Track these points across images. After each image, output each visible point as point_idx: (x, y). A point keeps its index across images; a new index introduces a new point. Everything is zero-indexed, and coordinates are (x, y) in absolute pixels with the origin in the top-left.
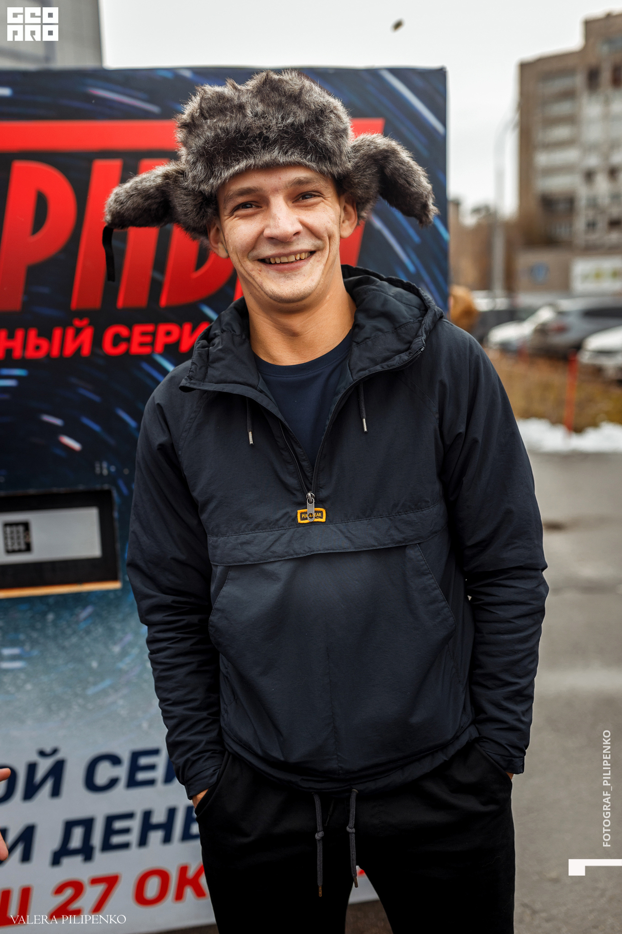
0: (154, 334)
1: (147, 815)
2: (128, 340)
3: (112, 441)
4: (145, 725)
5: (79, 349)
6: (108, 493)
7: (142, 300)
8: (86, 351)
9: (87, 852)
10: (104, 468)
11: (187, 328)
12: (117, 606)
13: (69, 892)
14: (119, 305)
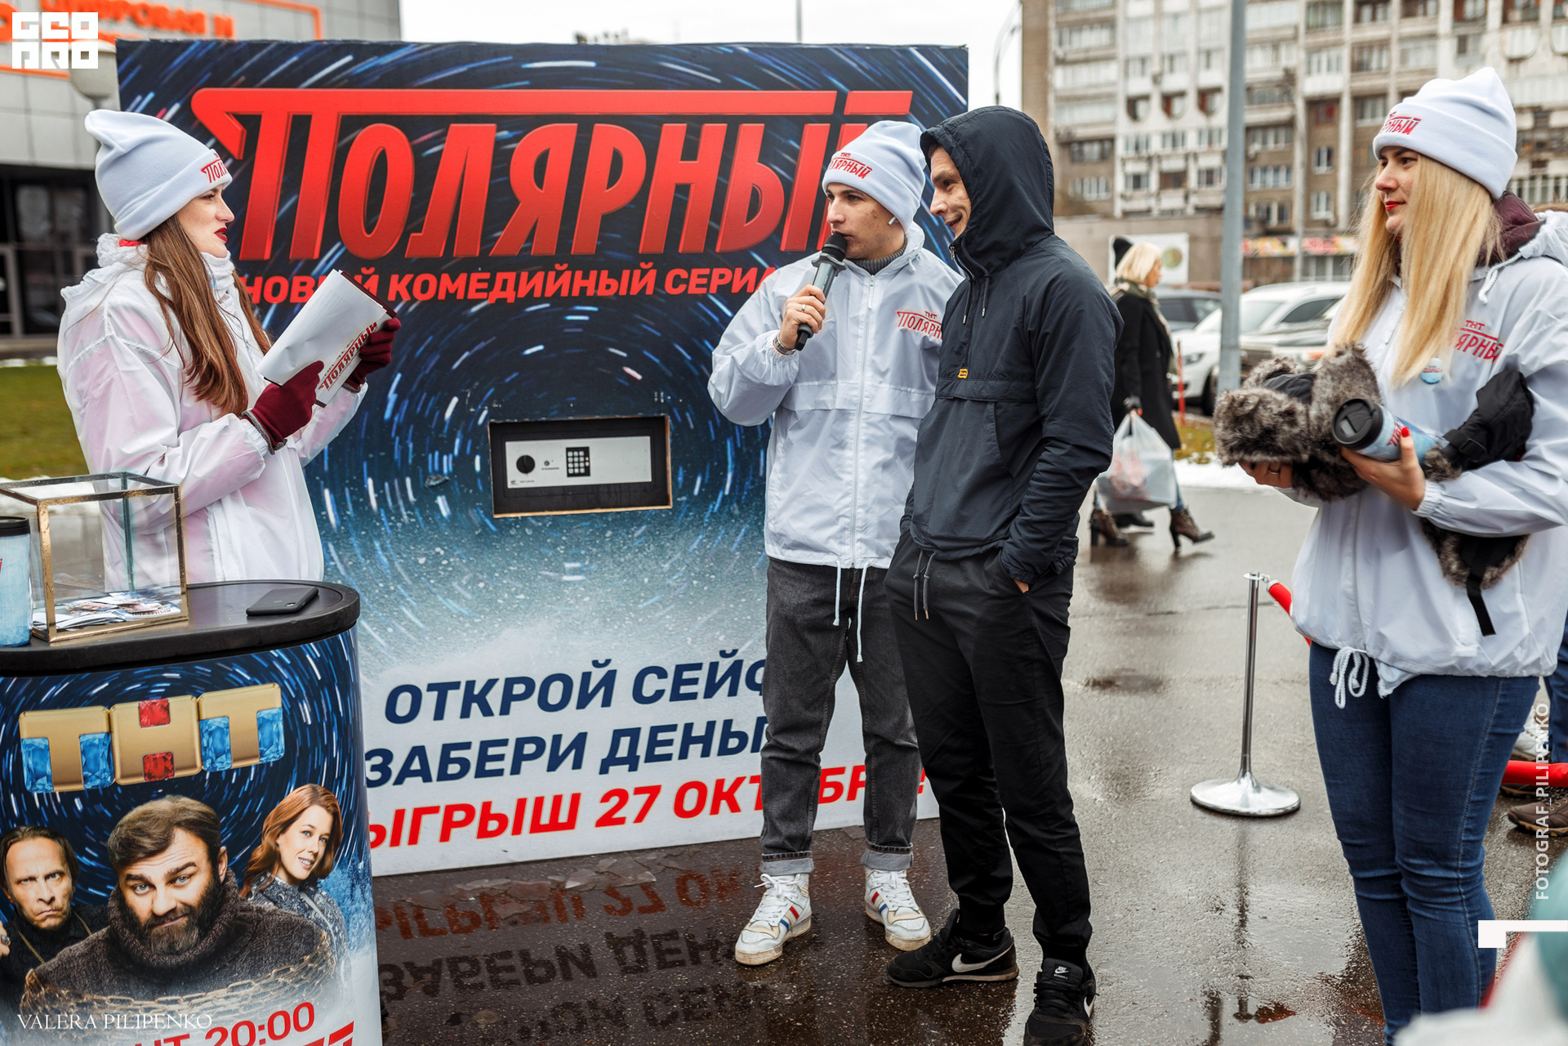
0: (709, 277)
1: (689, 727)
2: (687, 281)
3: (670, 374)
4: (689, 639)
5: (645, 288)
6: (663, 418)
7: (699, 246)
8: (649, 291)
9: (632, 762)
10: (662, 397)
11: (739, 271)
12: (668, 526)
13: (615, 800)
14: (680, 251)
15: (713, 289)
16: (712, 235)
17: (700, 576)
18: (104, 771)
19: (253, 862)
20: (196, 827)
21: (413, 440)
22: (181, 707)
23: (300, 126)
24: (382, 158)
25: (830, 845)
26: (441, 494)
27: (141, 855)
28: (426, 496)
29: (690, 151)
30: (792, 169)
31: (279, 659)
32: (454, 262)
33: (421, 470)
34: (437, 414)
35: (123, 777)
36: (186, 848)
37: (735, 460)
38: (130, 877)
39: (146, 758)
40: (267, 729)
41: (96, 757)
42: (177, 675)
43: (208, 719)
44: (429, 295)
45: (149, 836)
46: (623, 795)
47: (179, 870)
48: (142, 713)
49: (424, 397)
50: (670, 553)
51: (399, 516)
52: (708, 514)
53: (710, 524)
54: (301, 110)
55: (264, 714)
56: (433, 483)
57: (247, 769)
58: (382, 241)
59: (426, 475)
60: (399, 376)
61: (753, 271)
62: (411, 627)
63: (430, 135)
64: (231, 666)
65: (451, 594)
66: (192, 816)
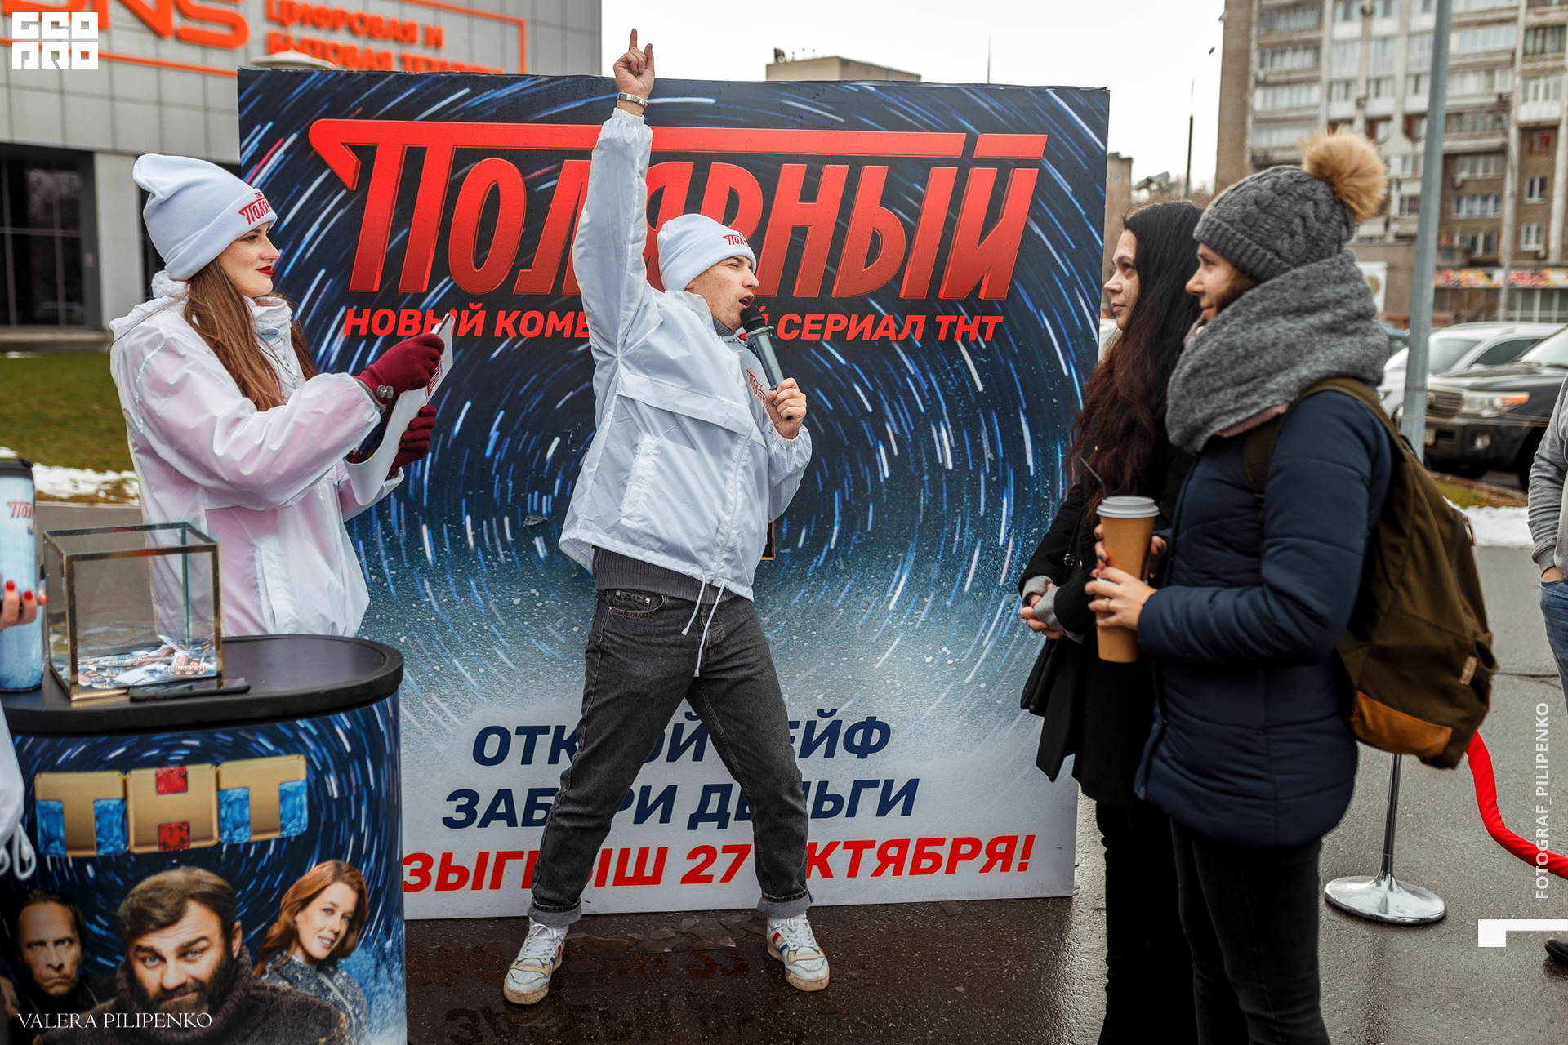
2: (800, 327)
7: (814, 291)
9: (722, 819)
11: (855, 318)
12: (769, 578)
13: (702, 857)
14: (795, 295)
15: (828, 335)
16: (828, 280)
17: (800, 631)
18: (118, 838)
19: (269, 939)
20: (209, 900)
21: (512, 480)
22: (200, 775)
23: (415, 158)
24: (494, 194)
25: (924, 920)
26: (539, 536)
27: (152, 926)
28: (524, 537)
29: (809, 192)
30: (915, 214)
31: (306, 730)
32: (562, 299)
33: (519, 510)
34: (538, 453)
35: (137, 845)
36: (198, 921)
37: (843, 513)
38: (140, 948)
39: (161, 827)
40: (289, 802)
41: (110, 824)
42: (196, 743)
43: (226, 790)
44: (536, 332)
45: (161, 907)
46: (711, 853)
47: (190, 944)
48: (159, 780)
49: (525, 436)
50: (771, 606)
51: (496, 555)
52: (812, 568)
53: (813, 578)
54: (416, 141)
55: (287, 786)
56: (531, 523)
57: (267, 843)
58: (490, 277)
59: (525, 515)
60: (502, 413)
61: (870, 319)
62: (503, 667)
63: (544, 171)
64: (254, 735)
65: (545, 637)
66: (206, 889)
